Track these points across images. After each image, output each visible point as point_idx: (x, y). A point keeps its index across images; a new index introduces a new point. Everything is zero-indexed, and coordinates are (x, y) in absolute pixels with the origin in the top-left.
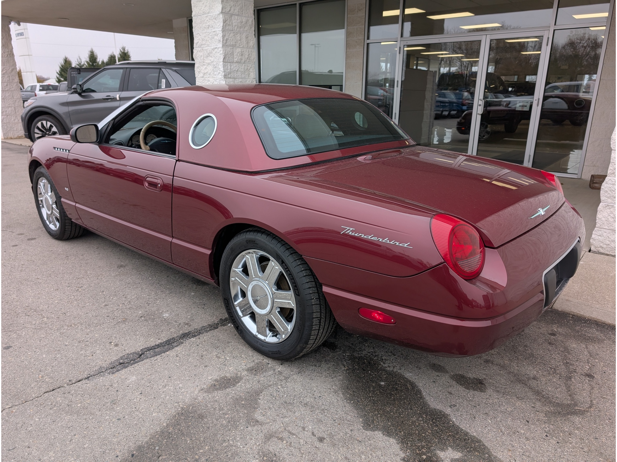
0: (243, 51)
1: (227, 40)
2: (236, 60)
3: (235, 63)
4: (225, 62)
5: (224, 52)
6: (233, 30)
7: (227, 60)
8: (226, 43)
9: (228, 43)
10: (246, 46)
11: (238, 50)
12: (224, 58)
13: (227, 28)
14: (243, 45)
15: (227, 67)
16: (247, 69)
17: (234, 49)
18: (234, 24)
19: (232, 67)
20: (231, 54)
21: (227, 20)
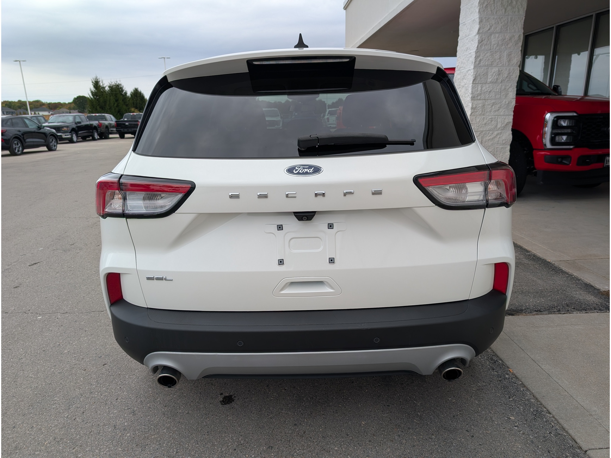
0: (502, 71)
2: (491, 80)
5: (476, 73)
6: (491, 50)
10: (507, 64)
11: (494, 69)
13: (483, 48)
14: (502, 64)
15: (476, 89)
16: (505, 89)
17: (489, 69)
18: (493, 43)
19: (483, 88)
20: (485, 75)
21: (485, 40)
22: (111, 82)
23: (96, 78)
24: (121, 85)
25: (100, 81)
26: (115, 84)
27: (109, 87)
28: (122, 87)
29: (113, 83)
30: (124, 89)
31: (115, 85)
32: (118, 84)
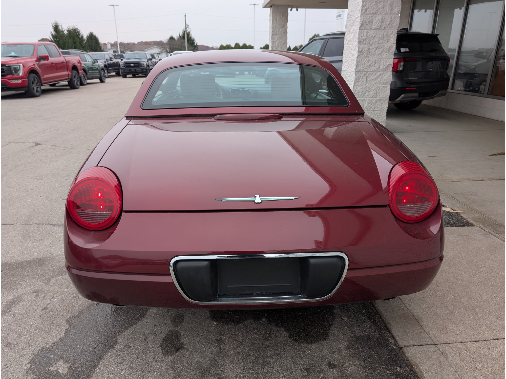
1: (366, 9)
3: (373, 30)
4: (362, 30)
7: (365, 28)
8: (365, 12)
9: (367, 12)
12: (361, 26)
16: (387, 35)
20: (370, 22)
22: (69, 27)
23: (56, 23)
24: (77, 29)
25: (59, 25)
26: (73, 28)
27: (68, 31)
28: (79, 31)
29: (71, 28)
30: (80, 32)
31: (72, 30)
32: (75, 28)
